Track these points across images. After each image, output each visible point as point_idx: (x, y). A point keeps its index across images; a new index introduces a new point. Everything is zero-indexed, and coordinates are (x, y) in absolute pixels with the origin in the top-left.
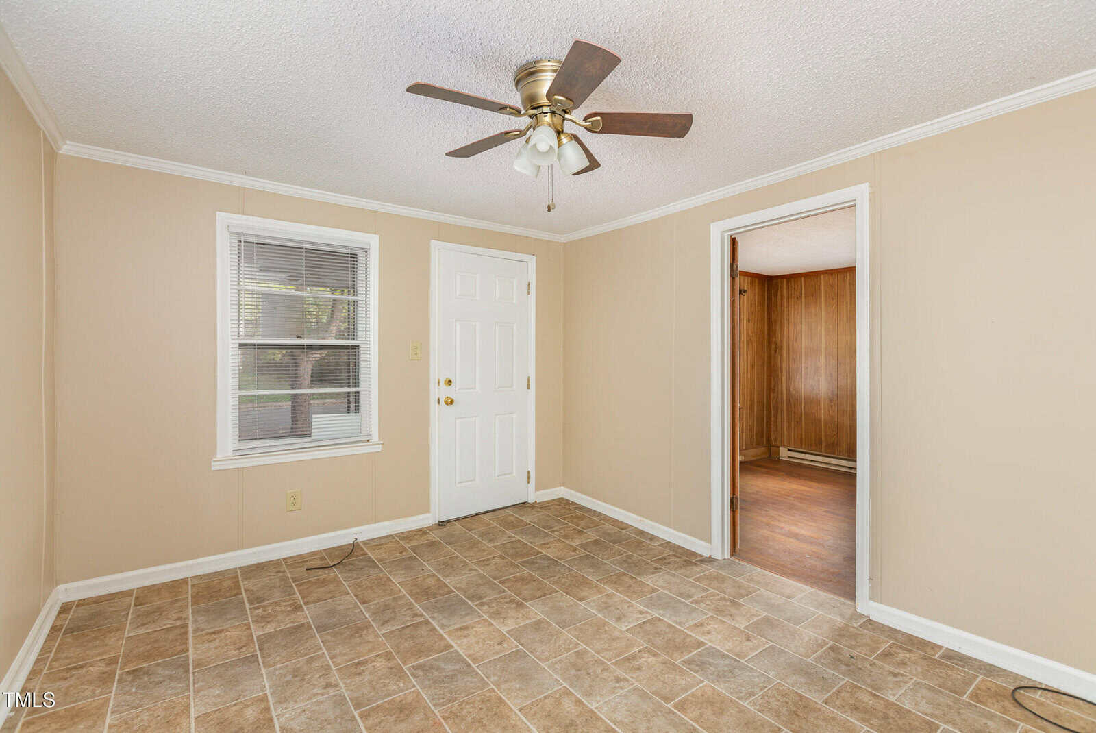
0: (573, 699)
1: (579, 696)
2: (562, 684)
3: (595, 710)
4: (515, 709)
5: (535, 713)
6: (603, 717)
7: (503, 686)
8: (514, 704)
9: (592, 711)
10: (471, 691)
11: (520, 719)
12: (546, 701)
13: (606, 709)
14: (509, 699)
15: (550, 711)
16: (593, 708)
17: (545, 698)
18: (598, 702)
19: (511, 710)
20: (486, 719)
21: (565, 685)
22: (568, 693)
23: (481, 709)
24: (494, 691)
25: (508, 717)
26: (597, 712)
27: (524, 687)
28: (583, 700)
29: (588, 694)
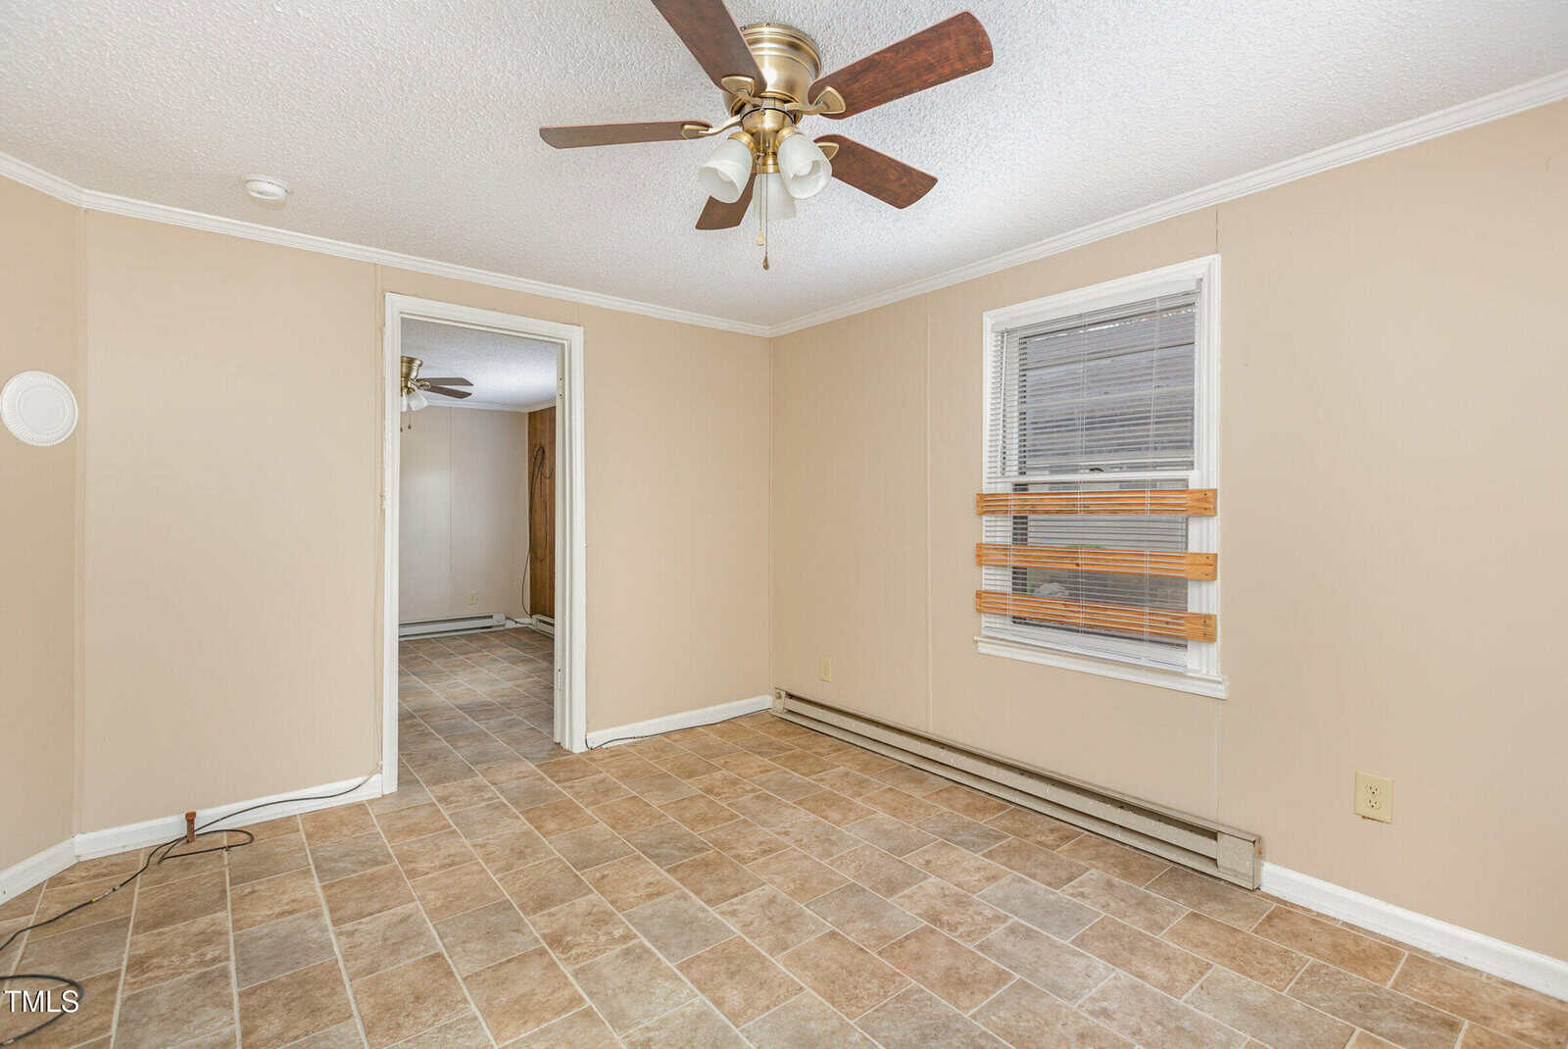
0: (726, 1008)
1: (718, 1012)
2: (741, 1031)
3: (697, 992)
4: (808, 990)
5: (780, 986)
6: (690, 984)
7: (835, 1023)
8: (812, 997)
9: (702, 991)
10: (881, 1014)
11: (800, 977)
12: (768, 1002)
13: (682, 996)
14: (821, 1003)
15: (761, 989)
16: (701, 996)
17: (768, 1008)
18: (691, 1004)
19: (814, 989)
20: (844, 976)
21: (737, 1031)
22: (734, 1016)
23: (855, 988)
24: (847, 1015)
25: (815, 979)
26: (695, 989)
27: (803, 1023)
28: (711, 1005)
29: (702, 1015)
